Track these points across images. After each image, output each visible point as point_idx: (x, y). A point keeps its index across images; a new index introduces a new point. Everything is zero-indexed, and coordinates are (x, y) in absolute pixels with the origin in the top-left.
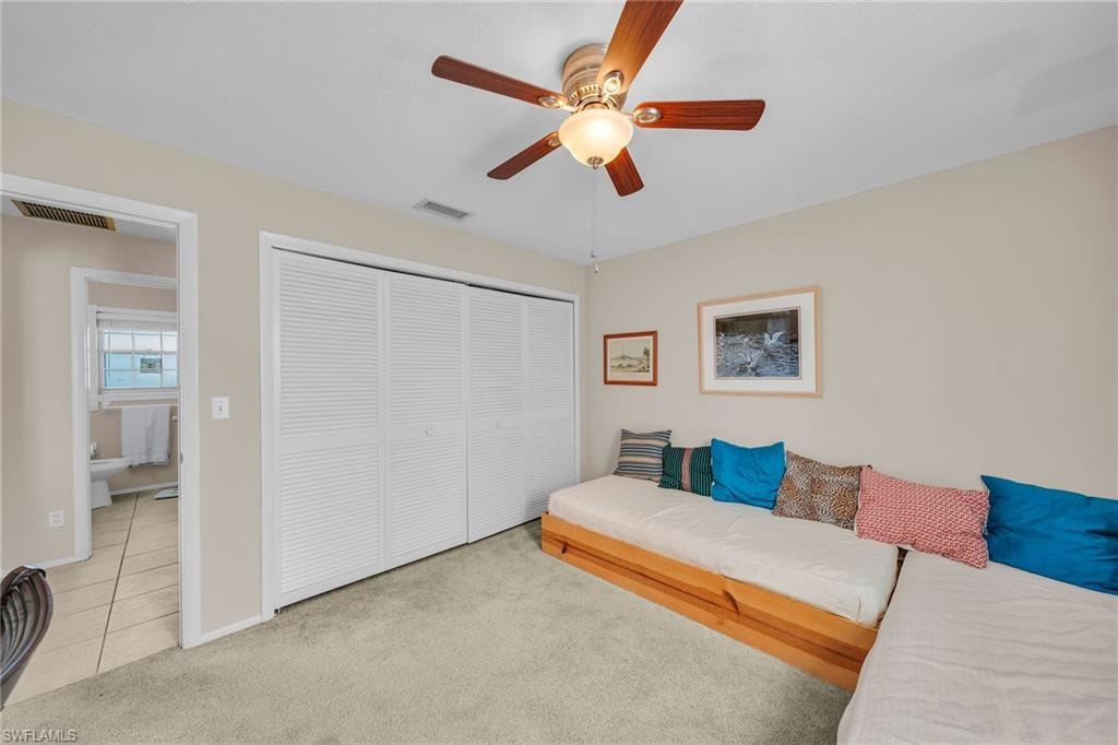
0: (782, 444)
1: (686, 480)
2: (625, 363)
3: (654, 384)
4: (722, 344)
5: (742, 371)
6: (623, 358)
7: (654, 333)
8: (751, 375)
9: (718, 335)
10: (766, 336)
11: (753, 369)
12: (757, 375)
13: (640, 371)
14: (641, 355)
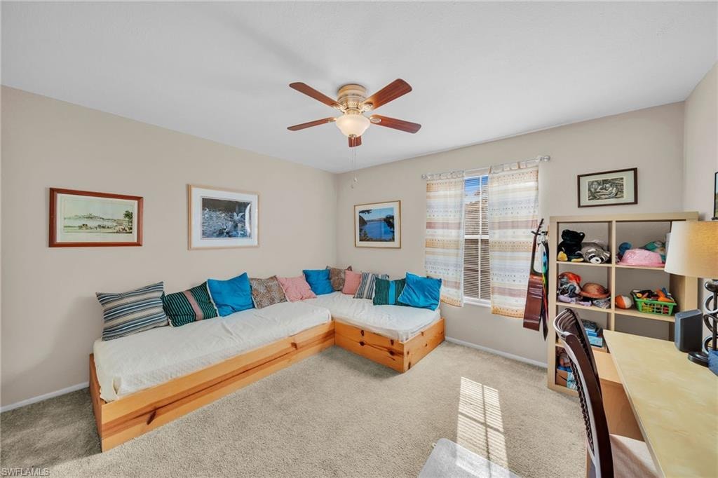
0: (245, 274)
1: (199, 311)
2: (90, 223)
3: (138, 244)
4: (207, 216)
5: (221, 234)
6: (90, 217)
7: (139, 199)
8: (226, 236)
9: (203, 209)
10: (235, 214)
11: (227, 233)
12: (230, 236)
13: (117, 232)
14: (121, 217)
